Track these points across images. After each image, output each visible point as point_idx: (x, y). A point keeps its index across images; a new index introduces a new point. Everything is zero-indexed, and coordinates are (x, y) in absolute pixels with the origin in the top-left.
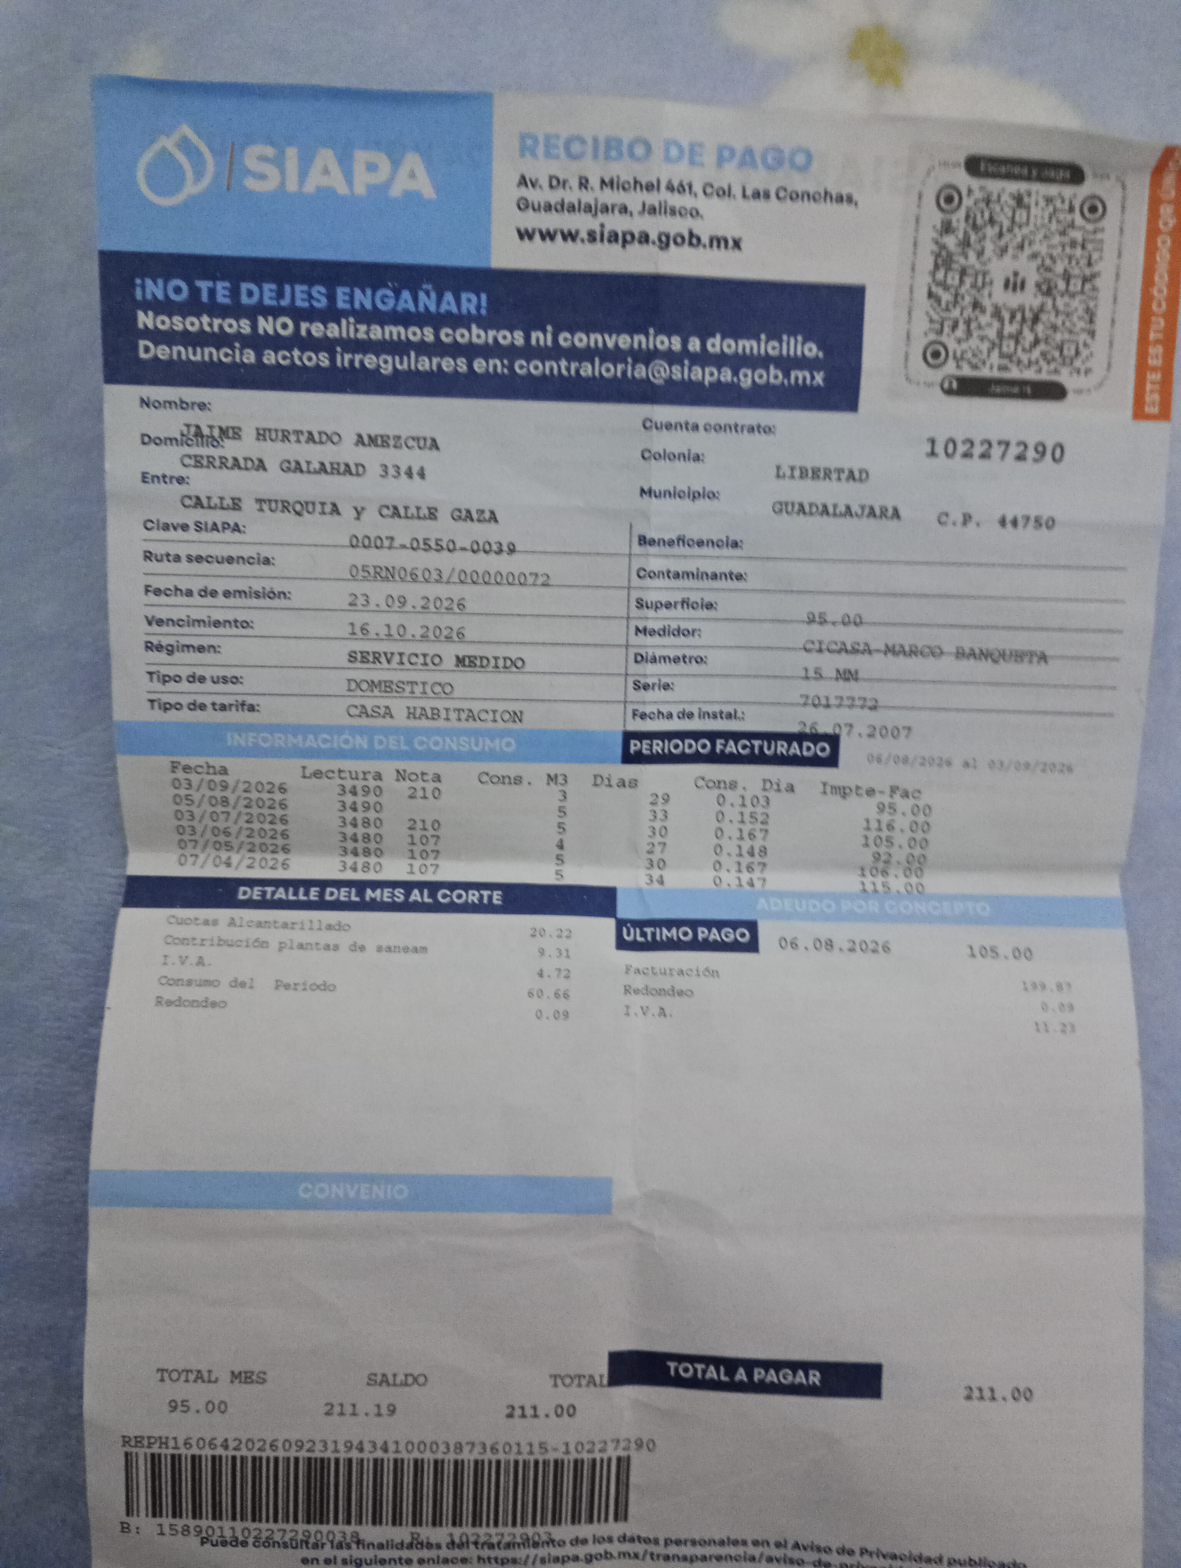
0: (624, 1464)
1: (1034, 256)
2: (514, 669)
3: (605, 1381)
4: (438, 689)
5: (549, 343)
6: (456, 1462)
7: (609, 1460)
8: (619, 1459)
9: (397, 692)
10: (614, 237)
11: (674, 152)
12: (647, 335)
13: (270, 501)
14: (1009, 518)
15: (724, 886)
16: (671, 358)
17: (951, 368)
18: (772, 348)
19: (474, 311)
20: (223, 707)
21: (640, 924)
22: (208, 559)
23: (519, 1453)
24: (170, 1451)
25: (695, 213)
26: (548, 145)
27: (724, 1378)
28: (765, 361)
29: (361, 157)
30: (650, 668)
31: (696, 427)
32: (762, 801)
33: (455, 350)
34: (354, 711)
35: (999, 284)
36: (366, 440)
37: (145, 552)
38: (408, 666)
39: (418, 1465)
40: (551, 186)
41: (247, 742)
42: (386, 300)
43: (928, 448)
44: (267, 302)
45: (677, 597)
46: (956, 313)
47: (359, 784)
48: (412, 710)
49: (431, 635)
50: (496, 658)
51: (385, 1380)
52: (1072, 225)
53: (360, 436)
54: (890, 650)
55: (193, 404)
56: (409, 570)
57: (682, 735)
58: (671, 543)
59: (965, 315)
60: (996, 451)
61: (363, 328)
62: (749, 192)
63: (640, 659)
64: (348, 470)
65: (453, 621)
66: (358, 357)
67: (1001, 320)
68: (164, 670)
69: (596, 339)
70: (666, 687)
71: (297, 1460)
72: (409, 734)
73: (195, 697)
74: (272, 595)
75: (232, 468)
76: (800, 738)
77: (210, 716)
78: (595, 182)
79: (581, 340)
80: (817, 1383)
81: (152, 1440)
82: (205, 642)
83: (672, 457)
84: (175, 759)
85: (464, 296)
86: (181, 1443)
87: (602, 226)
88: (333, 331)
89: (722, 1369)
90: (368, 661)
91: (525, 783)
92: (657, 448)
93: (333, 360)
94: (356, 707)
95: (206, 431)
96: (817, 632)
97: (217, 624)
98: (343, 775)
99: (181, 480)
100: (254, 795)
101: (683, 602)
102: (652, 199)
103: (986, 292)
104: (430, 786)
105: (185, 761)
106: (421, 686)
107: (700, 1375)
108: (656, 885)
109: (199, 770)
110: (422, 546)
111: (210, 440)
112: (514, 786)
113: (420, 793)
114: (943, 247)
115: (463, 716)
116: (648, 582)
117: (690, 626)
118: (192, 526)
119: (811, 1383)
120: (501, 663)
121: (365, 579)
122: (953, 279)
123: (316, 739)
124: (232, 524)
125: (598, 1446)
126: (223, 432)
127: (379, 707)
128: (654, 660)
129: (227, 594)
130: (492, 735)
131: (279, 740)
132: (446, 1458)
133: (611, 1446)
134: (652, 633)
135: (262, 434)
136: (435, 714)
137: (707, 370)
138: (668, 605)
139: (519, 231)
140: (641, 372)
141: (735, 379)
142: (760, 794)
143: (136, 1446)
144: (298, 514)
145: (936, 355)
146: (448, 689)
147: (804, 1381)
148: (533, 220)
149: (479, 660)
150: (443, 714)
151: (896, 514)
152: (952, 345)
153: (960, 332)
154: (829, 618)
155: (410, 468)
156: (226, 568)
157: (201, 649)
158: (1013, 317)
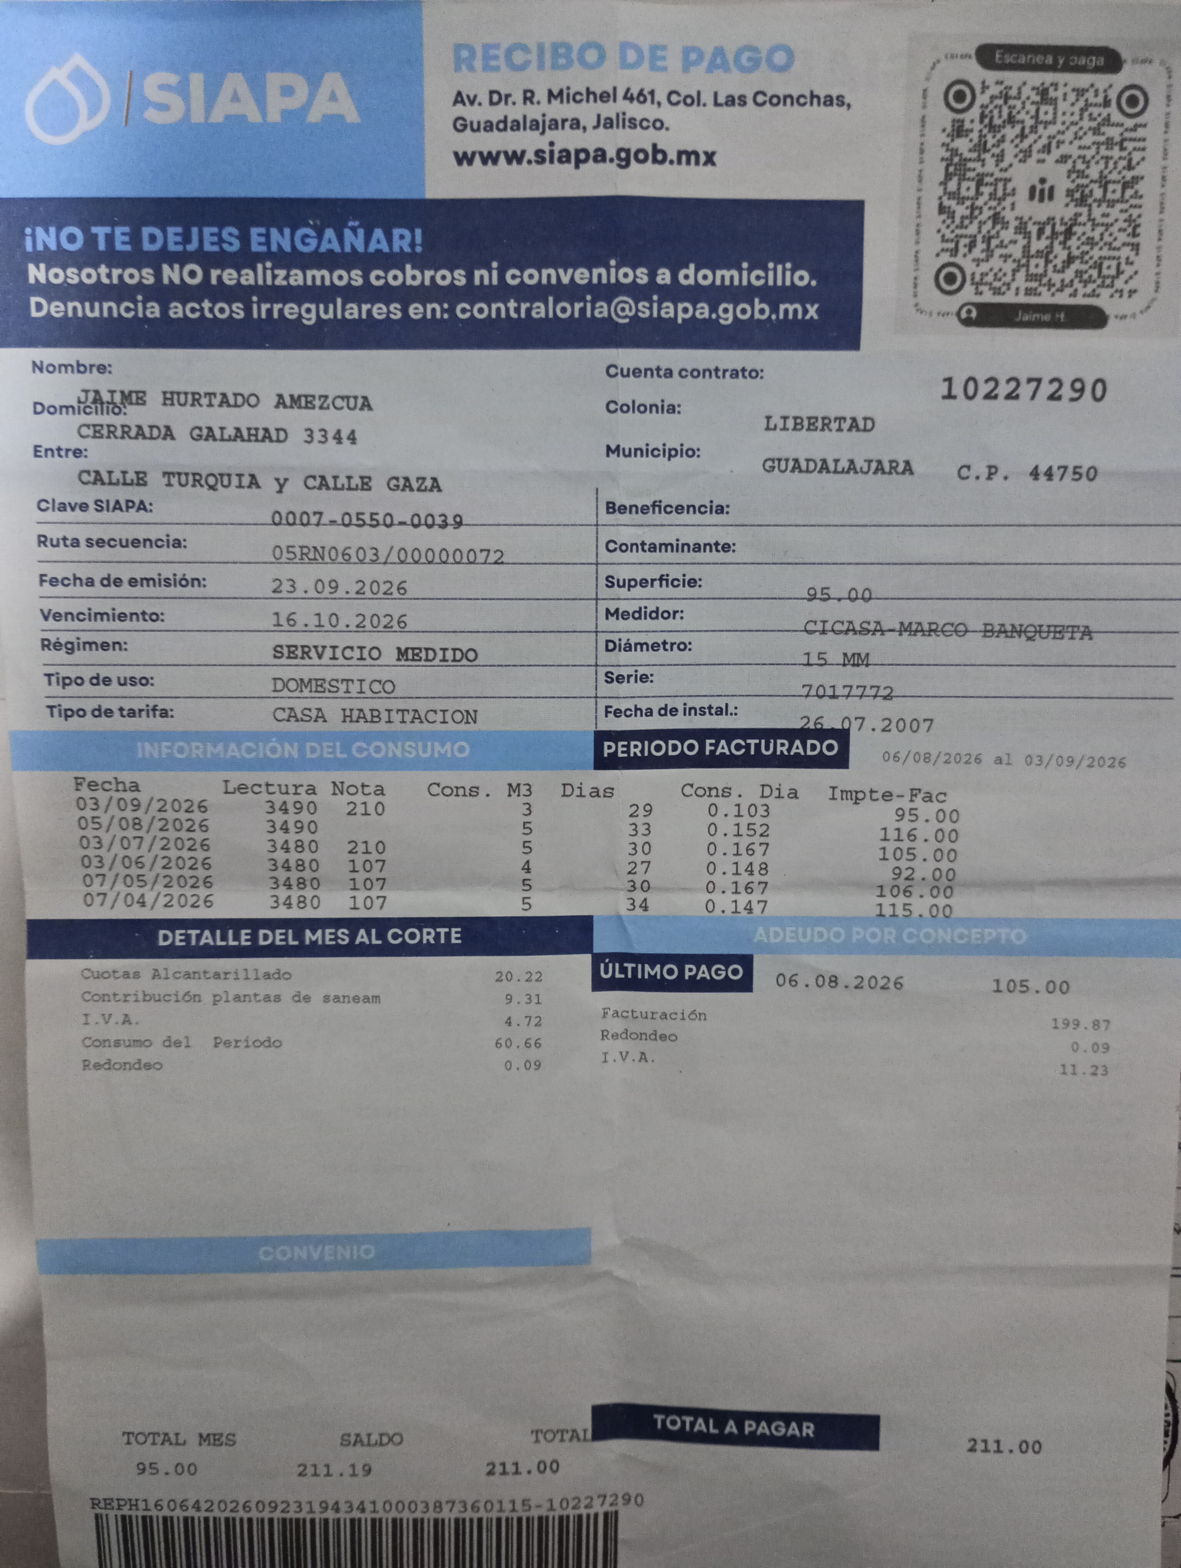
0: (611, 1519)
1: (1064, 159)
2: (464, 662)
3: (589, 1435)
4: (377, 687)
5: (495, 282)
6: (436, 1521)
7: (596, 1516)
8: (606, 1515)
9: (330, 691)
10: (565, 156)
11: (631, 56)
12: (608, 268)
13: (179, 474)
14: (1043, 469)
15: (718, 912)
16: (637, 292)
17: (968, 294)
18: (756, 278)
19: (407, 249)
20: (132, 713)
21: (621, 958)
22: (110, 543)
23: (501, 1510)
24: (140, 1513)
25: (659, 125)
26: (486, 58)
27: (712, 1431)
28: (747, 294)
29: (275, 80)
30: (623, 657)
31: (669, 373)
32: (761, 811)
33: (386, 294)
34: (280, 715)
35: (1023, 192)
36: (288, 401)
37: (40, 536)
38: (341, 661)
39: (396, 1523)
40: (492, 103)
41: (160, 752)
42: (307, 240)
43: (944, 389)
44: (172, 247)
45: (652, 573)
46: (973, 229)
47: (290, 799)
48: (348, 713)
49: (367, 623)
50: (444, 650)
51: (358, 1440)
52: (1107, 121)
53: (280, 396)
54: (905, 629)
55: (91, 366)
56: (340, 551)
57: (666, 735)
58: (644, 510)
59: (984, 230)
60: (1026, 390)
61: (282, 273)
62: (721, 99)
63: (611, 646)
64: (267, 436)
65: (394, 607)
66: (277, 307)
67: (1027, 235)
68: (64, 672)
69: (548, 275)
70: (644, 678)
71: (271, 1521)
72: (347, 740)
73: (99, 701)
74: (184, 582)
75: (136, 438)
76: (803, 734)
77: (117, 723)
78: (541, 95)
79: (531, 277)
80: (811, 1435)
81: (122, 1503)
82: (110, 638)
83: (643, 409)
84: (80, 774)
85: (397, 232)
86: (151, 1505)
87: (552, 144)
88: (248, 278)
89: (711, 1421)
90: (296, 657)
91: (482, 794)
92: (624, 398)
93: (248, 310)
94: (283, 709)
95: (106, 397)
96: (819, 610)
97: (122, 617)
98: (271, 789)
99: (77, 453)
100: (170, 815)
101: (661, 579)
102: (609, 110)
103: (1007, 203)
104: (372, 800)
105: (91, 776)
106: (357, 684)
107: (688, 1428)
108: (639, 911)
109: (107, 786)
110: (354, 521)
111: (111, 406)
112: (468, 798)
113: (360, 809)
114: (955, 152)
115: (408, 717)
116: (618, 556)
117: (670, 606)
118: (92, 506)
119: (804, 1434)
120: (449, 655)
121: (290, 561)
122: (968, 188)
123: (239, 750)
124: (137, 502)
125: (584, 1503)
126: (126, 397)
127: (310, 710)
128: (628, 648)
129: (133, 582)
130: (443, 738)
131: (197, 750)
132: (426, 1517)
133: (597, 1502)
134: (625, 615)
135: (169, 398)
136: (376, 716)
137: (680, 306)
138: (644, 583)
139: (456, 154)
140: (602, 310)
141: (714, 316)
142: (759, 802)
143: (106, 1508)
144: (212, 488)
145: (950, 278)
146: (389, 687)
147: (797, 1433)
148: (471, 142)
149: (424, 652)
150: (384, 716)
151: (908, 468)
152: (969, 267)
153: (977, 252)
154: (833, 593)
155: (339, 432)
156: (131, 553)
157: (105, 646)
158: (1041, 232)
